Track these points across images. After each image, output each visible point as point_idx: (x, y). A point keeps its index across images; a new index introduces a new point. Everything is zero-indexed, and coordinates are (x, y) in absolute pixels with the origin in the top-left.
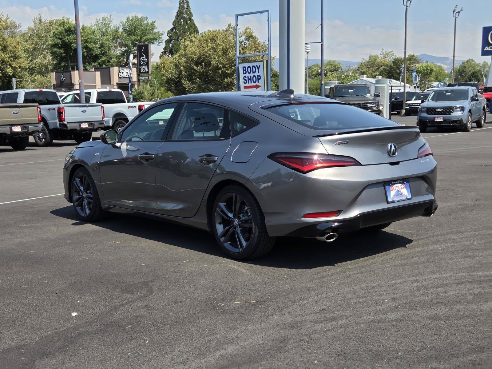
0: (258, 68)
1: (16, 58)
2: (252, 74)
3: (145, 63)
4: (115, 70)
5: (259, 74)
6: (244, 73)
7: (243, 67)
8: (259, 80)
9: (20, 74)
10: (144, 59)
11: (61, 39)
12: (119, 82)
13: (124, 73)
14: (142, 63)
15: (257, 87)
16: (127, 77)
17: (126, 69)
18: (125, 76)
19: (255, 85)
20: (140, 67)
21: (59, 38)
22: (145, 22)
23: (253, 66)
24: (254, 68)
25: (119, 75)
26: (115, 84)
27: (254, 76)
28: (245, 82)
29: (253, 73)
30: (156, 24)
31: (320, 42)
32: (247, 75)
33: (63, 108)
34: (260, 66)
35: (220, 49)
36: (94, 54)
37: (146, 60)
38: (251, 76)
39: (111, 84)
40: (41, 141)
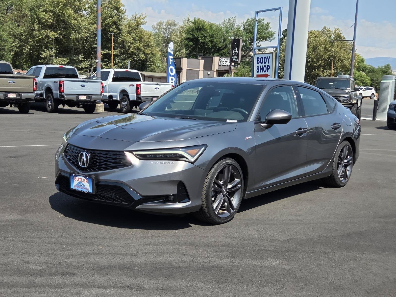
0: (269, 60)
2: (263, 65)
3: (236, 54)
4: (216, 59)
5: (268, 64)
6: (258, 63)
7: (258, 58)
8: (268, 70)
9: (151, 59)
10: (236, 51)
11: (192, 35)
12: (218, 69)
13: (223, 62)
14: (234, 54)
15: (266, 76)
16: (225, 65)
17: (225, 59)
18: (224, 64)
19: (265, 74)
20: (232, 58)
21: (191, 34)
22: (262, 23)
23: (265, 57)
24: (265, 59)
25: (219, 63)
26: (215, 70)
27: (265, 66)
28: (258, 71)
29: (264, 63)
30: (270, 25)
31: (352, 40)
32: (260, 65)
33: (63, 81)
34: (270, 57)
35: (312, 46)
36: (218, 47)
37: (237, 52)
38: (262, 66)
39: (212, 70)
40: (49, 108)
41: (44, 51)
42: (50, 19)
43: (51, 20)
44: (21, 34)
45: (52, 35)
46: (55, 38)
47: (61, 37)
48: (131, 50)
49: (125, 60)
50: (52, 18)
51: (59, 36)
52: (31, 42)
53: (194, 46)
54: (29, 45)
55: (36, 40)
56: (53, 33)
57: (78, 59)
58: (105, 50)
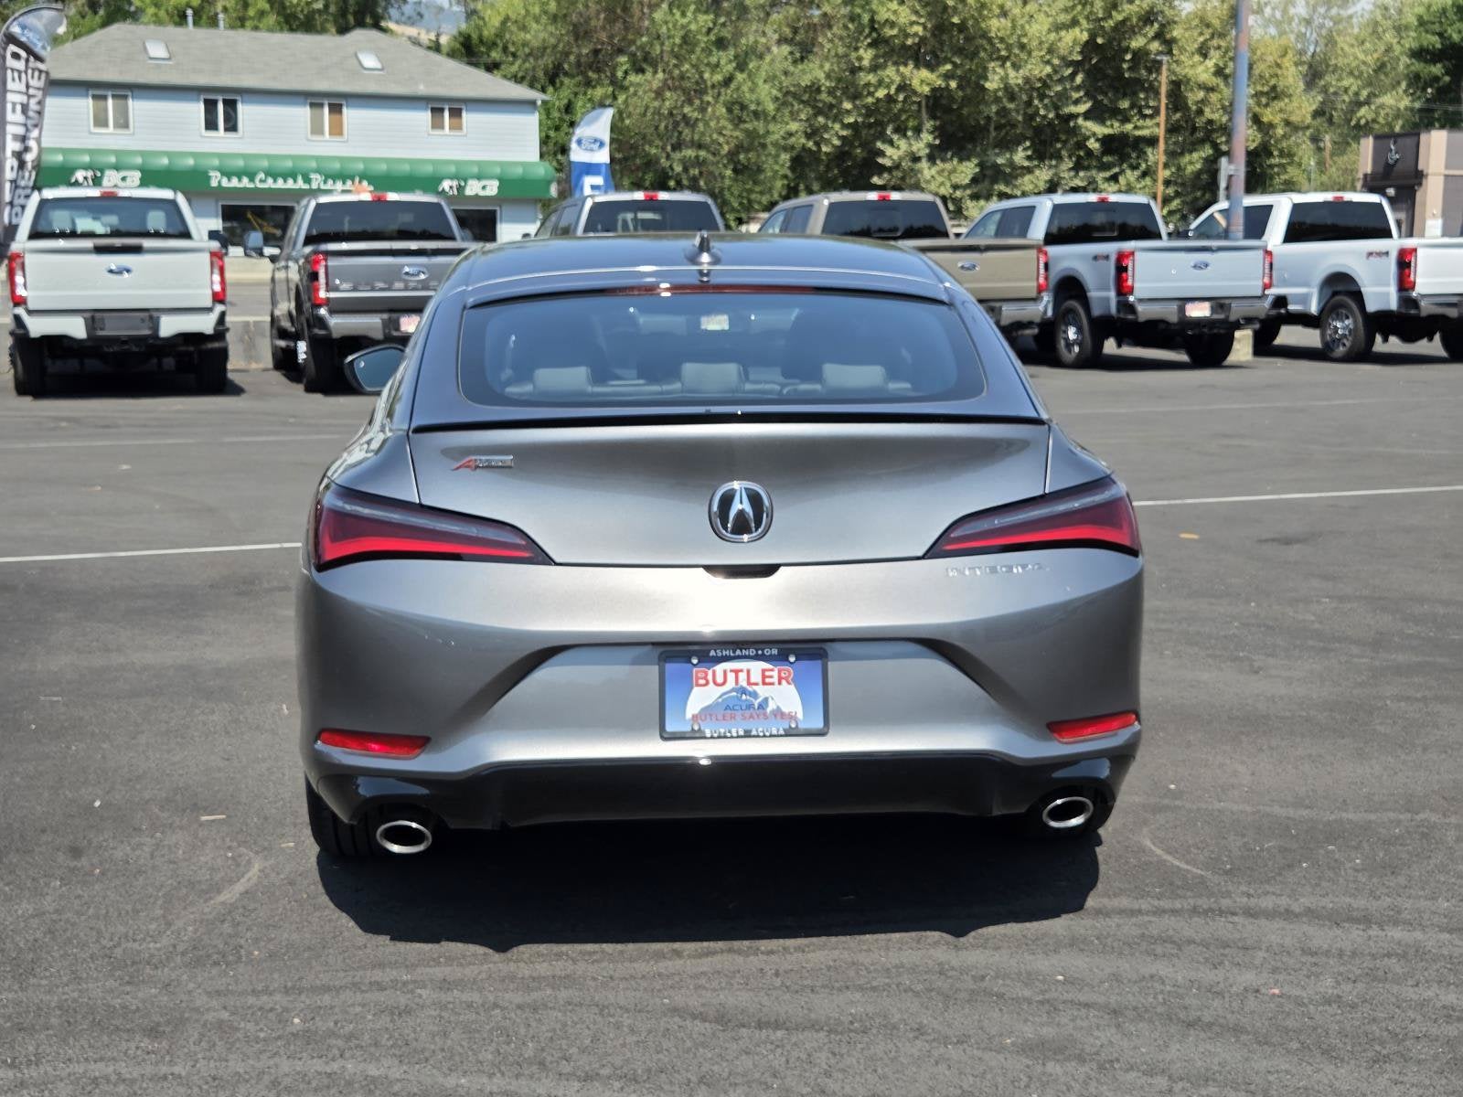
1: (1275, 98)
9: (1284, 145)
11: (1440, 35)
21: (1434, 33)
33: (1134, 253)
40: (1070, 351)
41: (891, 143)
42: (912, 23)
43: (919, 29)
44: (814, 89)
45: (922, 81)
46: (934, 90)
47: (953, 84)
48: (1208, 114)
49: (1182, 154)
50: (922, 20)
51: (943, 85)
52: (848, 112)
53: (1447, 79)
54: (845, 126)
55: (866, 107)
56: (924, 73)
57: (1011, 163)
58: (1109, 123)
